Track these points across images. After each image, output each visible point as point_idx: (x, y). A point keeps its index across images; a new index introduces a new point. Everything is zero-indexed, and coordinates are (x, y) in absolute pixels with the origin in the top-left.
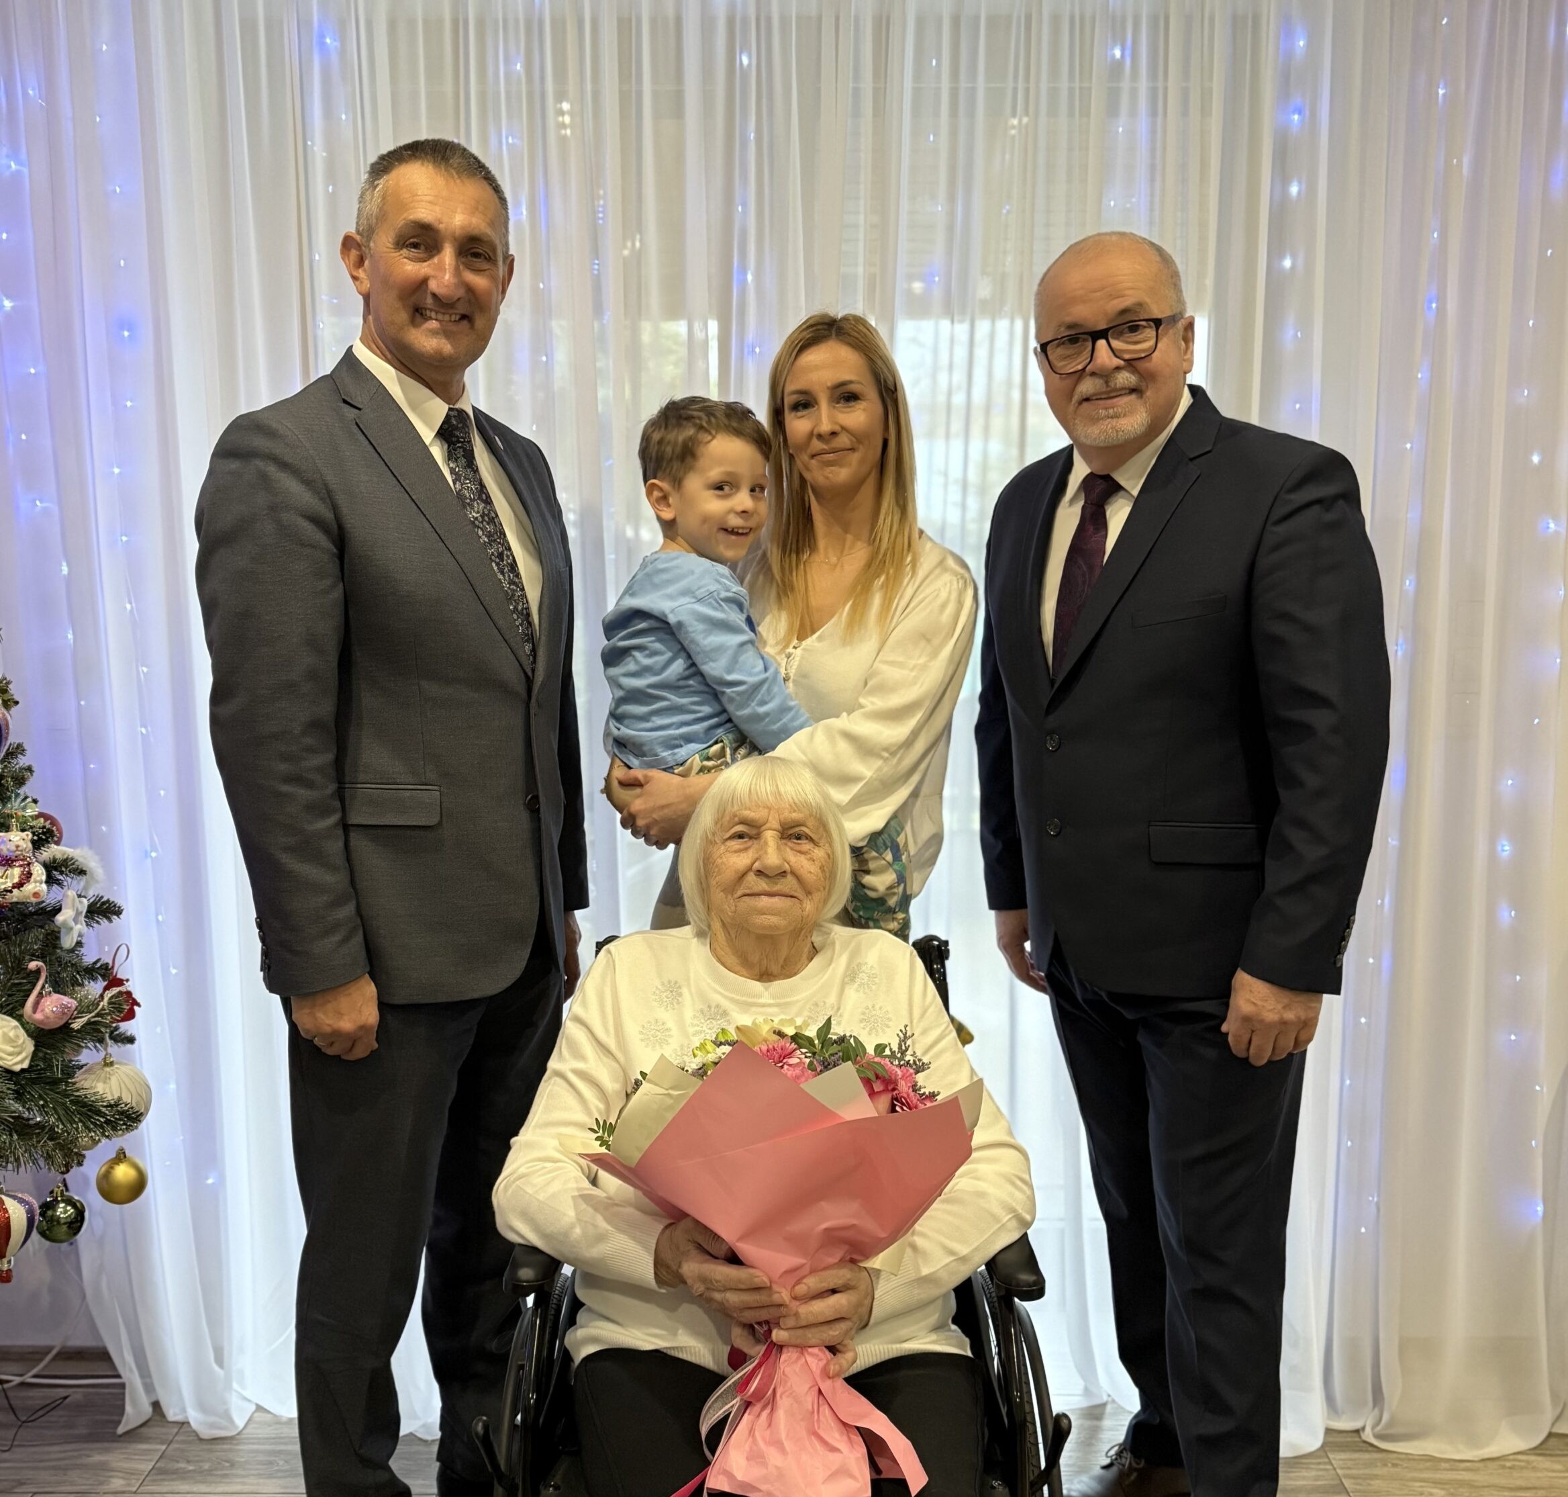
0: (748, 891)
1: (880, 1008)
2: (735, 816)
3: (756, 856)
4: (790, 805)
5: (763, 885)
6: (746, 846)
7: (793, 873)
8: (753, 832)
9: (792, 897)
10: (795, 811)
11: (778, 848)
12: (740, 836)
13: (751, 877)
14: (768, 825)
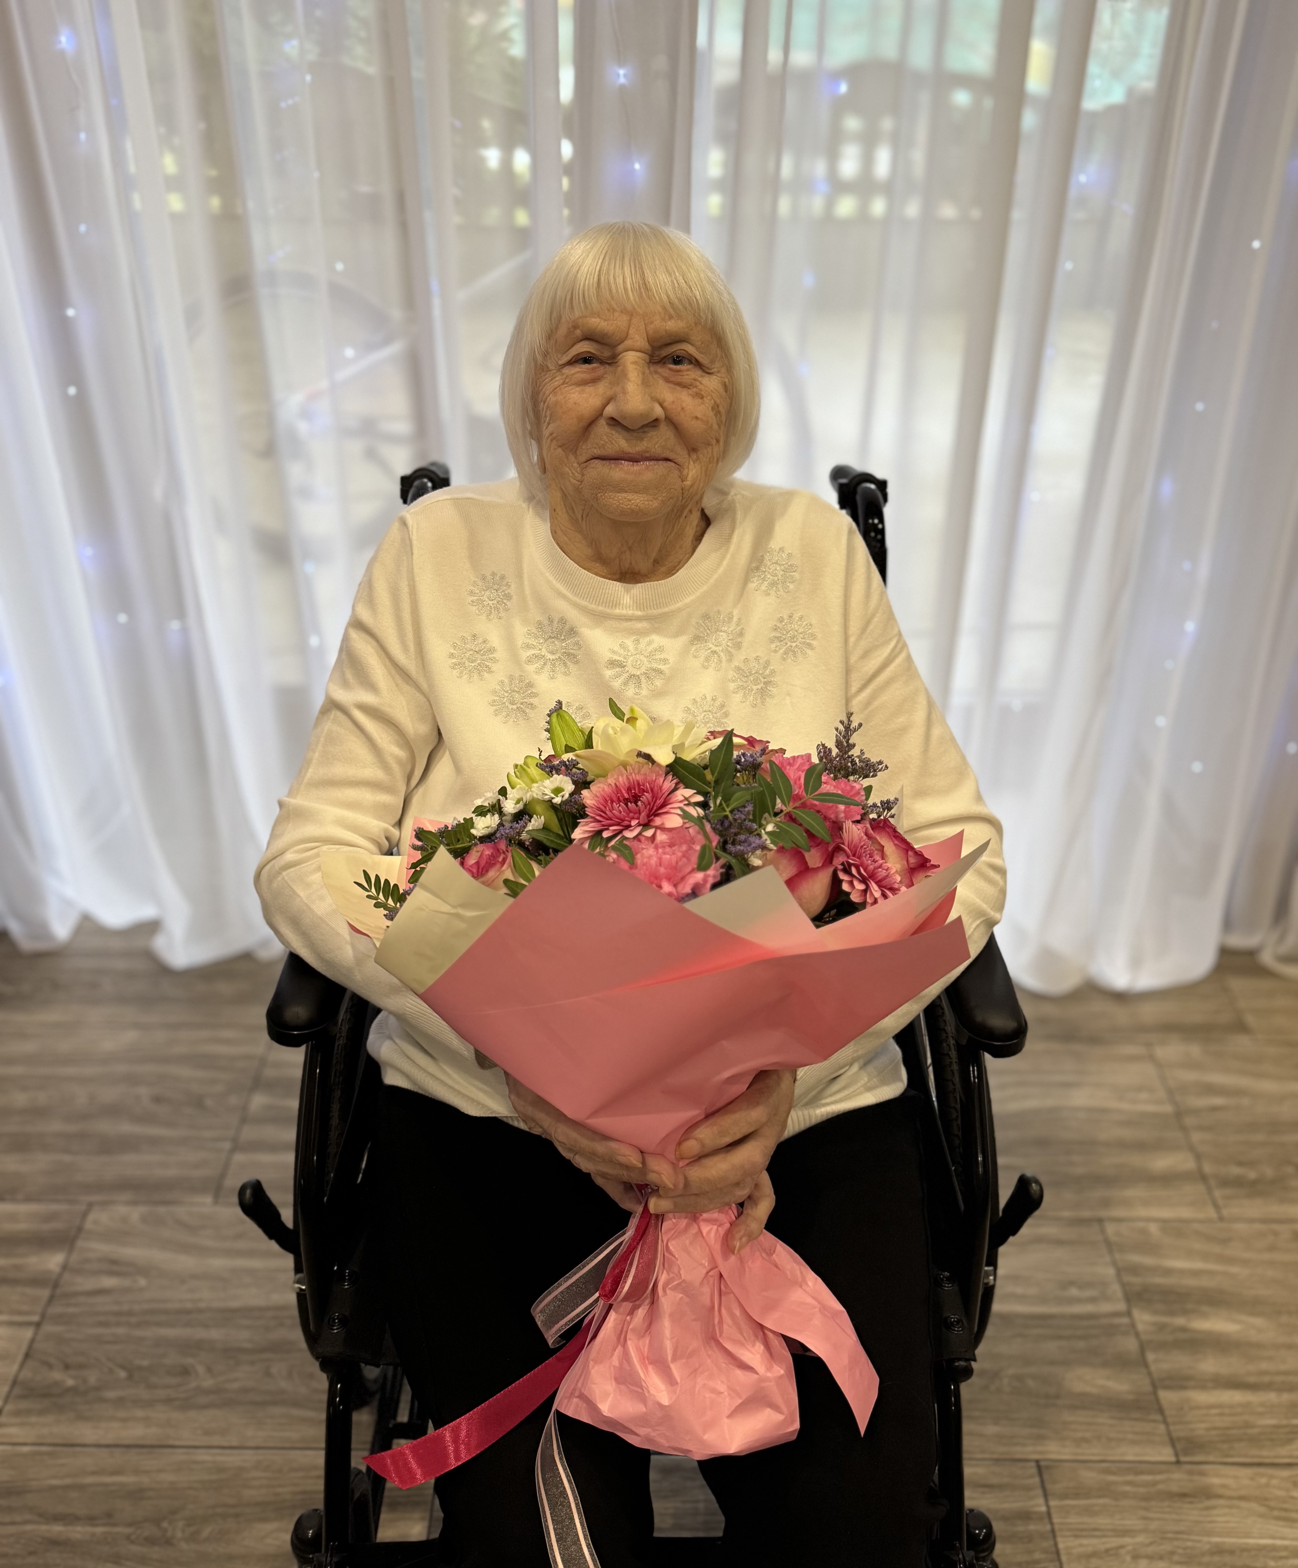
0: (597, 452)
1: (801, 618)
2: (575, 327)
3: (609, 393)
4: (664, 308)
5: (621, 443)
6: (594, 375)
7: (670, 421)
8: (607, 353)
9: (667, 460)
10: (671, 317)
11: (645, 383)
12: (586, 360)
13: (602, 428)
14: (628, 343)
